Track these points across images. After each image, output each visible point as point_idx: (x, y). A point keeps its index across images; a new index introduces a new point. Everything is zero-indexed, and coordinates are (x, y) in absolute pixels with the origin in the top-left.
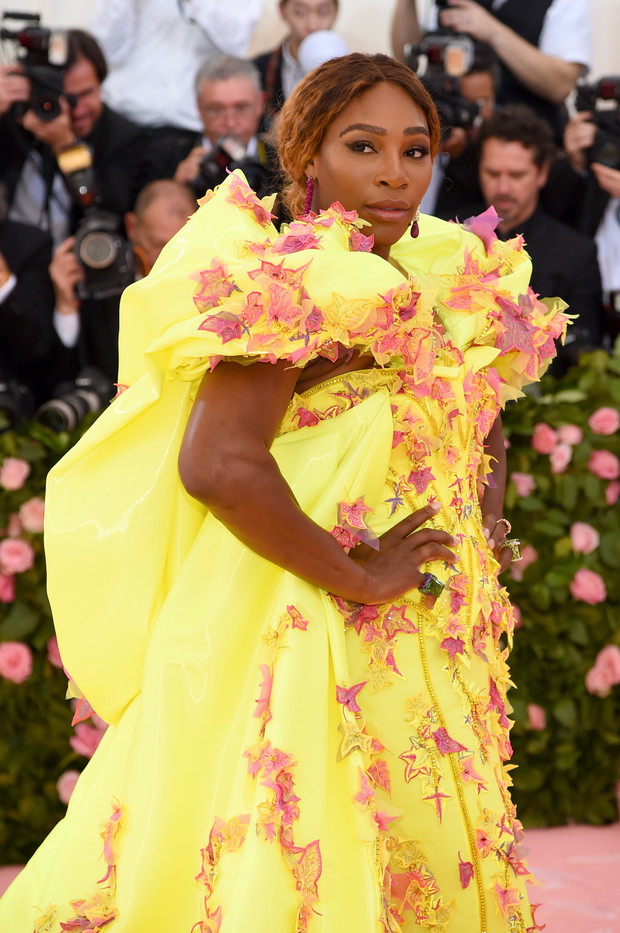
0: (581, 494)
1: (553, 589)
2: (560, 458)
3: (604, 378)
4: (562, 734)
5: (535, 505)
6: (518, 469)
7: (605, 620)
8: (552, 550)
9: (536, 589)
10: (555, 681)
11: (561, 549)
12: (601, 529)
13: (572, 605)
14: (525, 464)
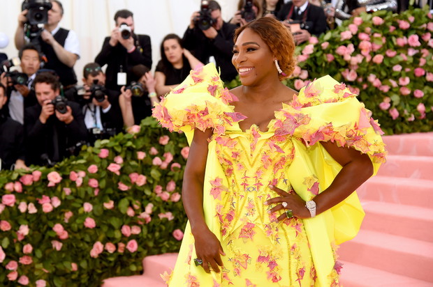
0: (86, 193)
1: (79, 224)
2: (79, 182)
3: (92, 155)
4: (83, 271)
5: (71, 198)
6: (65, 186)
7: (96, 233)
8: (78, 212)
9: (73, 225)
10: (80, 254)
11: (80, 211)
12: (93, 204)
13: (84, 229)
14: (68, 185)
